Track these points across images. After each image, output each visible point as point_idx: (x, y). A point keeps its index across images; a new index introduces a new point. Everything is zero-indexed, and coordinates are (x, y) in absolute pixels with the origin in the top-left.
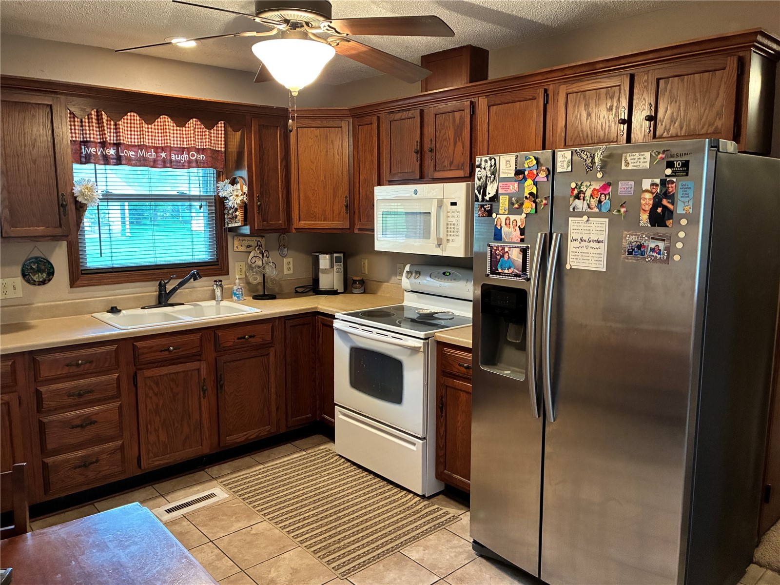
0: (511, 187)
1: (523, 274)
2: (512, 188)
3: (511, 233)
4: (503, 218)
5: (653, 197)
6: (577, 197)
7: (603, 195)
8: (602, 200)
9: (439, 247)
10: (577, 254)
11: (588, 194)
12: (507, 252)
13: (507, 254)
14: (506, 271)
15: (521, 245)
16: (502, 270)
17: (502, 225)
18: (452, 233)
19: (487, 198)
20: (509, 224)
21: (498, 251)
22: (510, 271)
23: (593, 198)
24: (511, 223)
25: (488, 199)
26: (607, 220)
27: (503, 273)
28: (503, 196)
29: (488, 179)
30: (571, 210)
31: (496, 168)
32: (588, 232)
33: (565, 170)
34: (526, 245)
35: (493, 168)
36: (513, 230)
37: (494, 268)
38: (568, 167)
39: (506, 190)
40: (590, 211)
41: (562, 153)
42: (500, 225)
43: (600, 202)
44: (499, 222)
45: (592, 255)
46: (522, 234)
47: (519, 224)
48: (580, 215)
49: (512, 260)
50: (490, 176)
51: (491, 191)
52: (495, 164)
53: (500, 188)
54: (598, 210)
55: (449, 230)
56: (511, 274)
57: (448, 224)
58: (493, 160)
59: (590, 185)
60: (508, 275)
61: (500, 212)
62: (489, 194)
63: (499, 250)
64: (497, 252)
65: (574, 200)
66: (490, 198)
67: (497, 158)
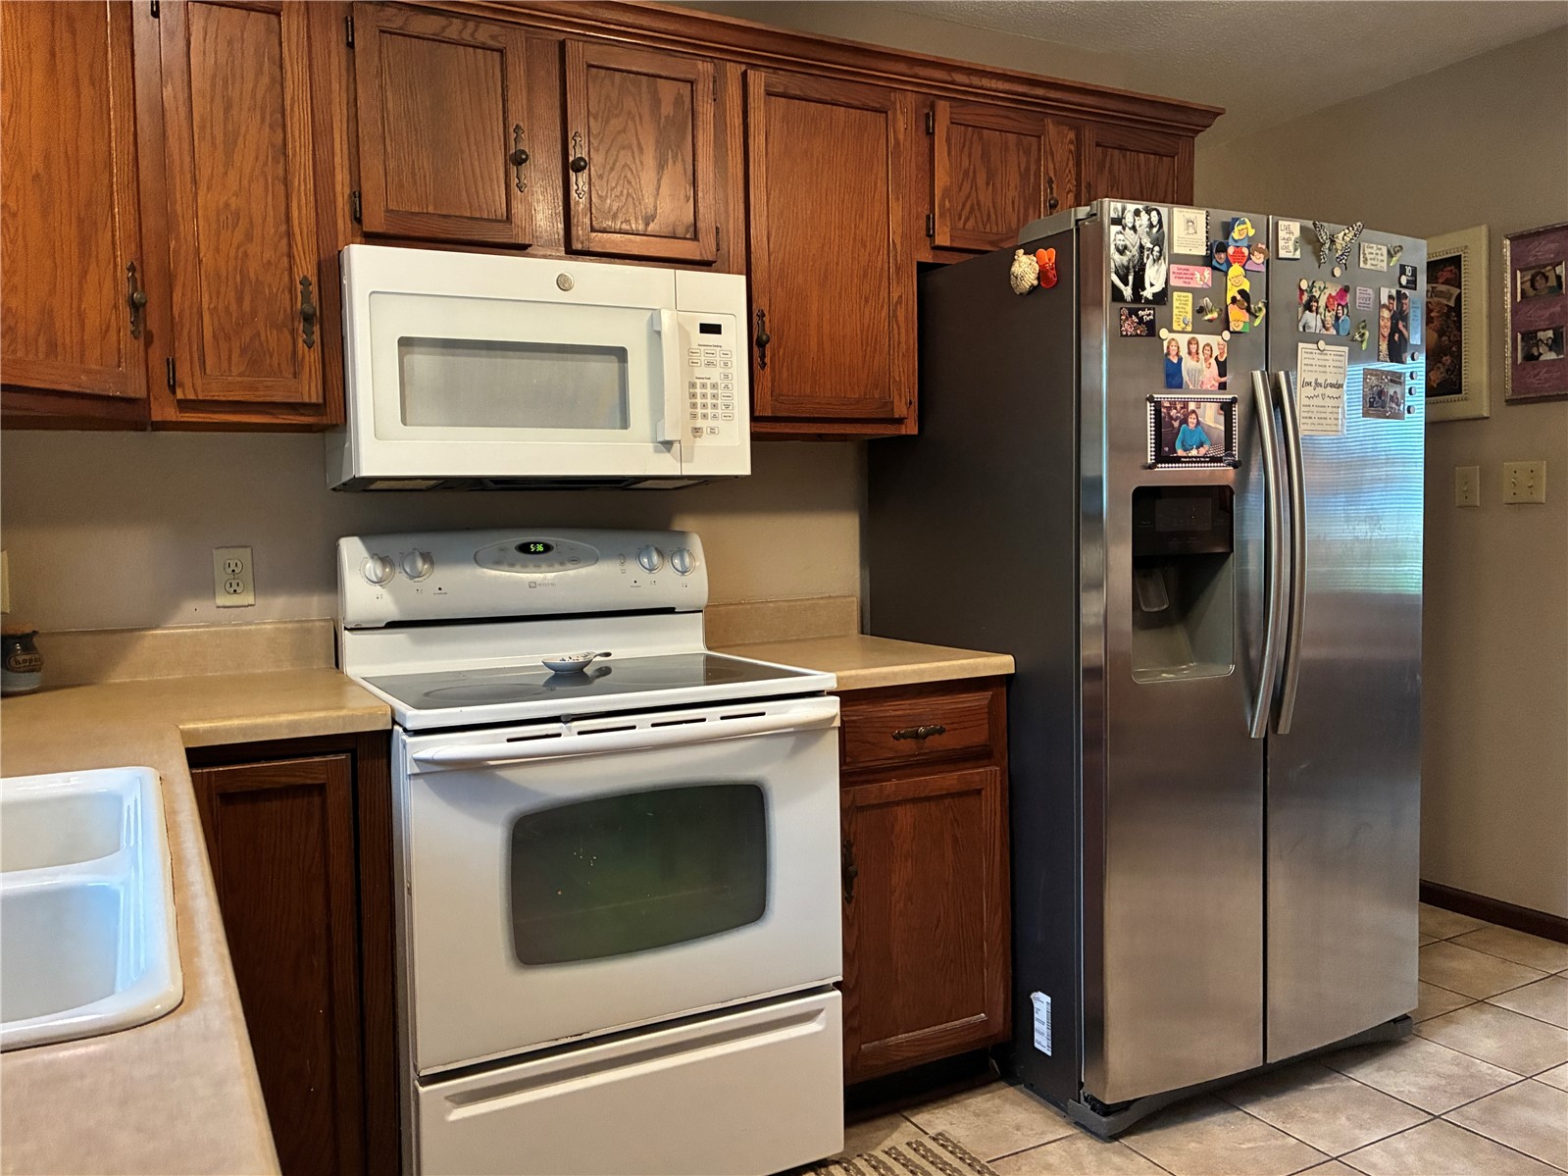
0: (1198, 275)
1: (1226, 456)
2: (1198, 279)
3: (1200, 371)
4: (1183, 340)
5: (1392, 317)
6: (1308, 307)
7: (1340, 307)
8: (1339, 315)
9: (669, 451)
10: (1312, 409)
11: (1322, 303)
12: (1193, 412)
13: (1194, 416)
14: (1194, 453)
15: (1221, 397)
16: (1185, 451)
17: (1181, 354)
18: (709, 411)
19: (1148, 293)
20: (1197, 354)
21: (1175, 411)
22: (1202, 451)
23: (1329, 312)
24: (1200, 351)
25: (1150, 297)
26: (1346, 349)
27: (1185, 457)
28: (1180, 293)
29: (1146, 253)
30: (1301, 329)
31: (1163, 232)
32: (1323, 369)
33: (1290, 256)
34: (1231, 397)
35: (1155, 230)
36: (1204, 365)
37: (1167, 449)
38: (1296, 250)
39: (1187, 280)
40: (1326, 332)
41: (1287, 223)
42: (1177, 354)
43: (1337, 318)
44: (1173, 350)
45: (1330, 410)
46: (1222, 374)
47: (1216, 353)
48: (1314, 339)
49: (1206, 427)
50: (1151, 246)
51: (1155, 278)
52: (1160, 222)
53: (1172, 276)
54: (1335, 332)
55: (699, 401)
56: (1203, 457)
57: (693, 385)
58: (1154, 213)
59: (1325, 288)
60: (1197, 460)
61: (1175, 327)
62: (1152, 285)
63: (1176, 408)
64: (1173, 412)
65: (1304, 312)
66: (1154, 295)
67: (1164, 211)
